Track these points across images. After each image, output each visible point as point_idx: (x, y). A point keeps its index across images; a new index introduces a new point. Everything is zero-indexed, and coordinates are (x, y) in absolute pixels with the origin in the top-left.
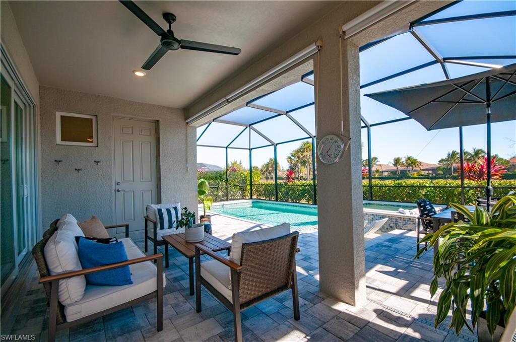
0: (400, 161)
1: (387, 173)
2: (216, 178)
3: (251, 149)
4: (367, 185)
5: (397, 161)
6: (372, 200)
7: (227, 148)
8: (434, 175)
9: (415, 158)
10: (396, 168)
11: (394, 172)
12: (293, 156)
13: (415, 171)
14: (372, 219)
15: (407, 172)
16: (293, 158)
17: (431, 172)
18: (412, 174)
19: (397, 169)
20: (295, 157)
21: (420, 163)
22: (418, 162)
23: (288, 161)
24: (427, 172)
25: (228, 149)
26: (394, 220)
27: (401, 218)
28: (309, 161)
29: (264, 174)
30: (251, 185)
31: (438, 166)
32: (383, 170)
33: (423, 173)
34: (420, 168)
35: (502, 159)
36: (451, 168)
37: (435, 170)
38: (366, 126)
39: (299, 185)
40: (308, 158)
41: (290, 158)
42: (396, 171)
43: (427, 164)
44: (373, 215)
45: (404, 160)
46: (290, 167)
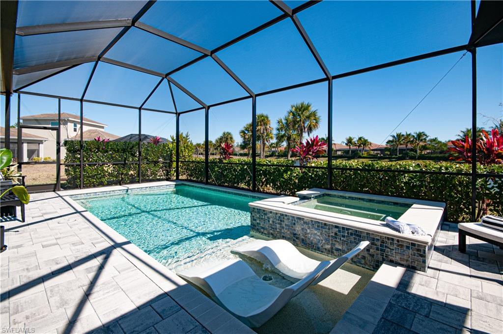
0: (353, 141)
1: (340, 152)
2: (124, 151)
3: (178, 114)
4: (325, 166)
5: (350, 141)
6: (331, 189)
7: (140, 109)
8: (382, 155)
9: (366, 139)
10: (348, 147)
11: (346, 152)
12: (246, 130)
13: (366, 151)
14: (336, 234)
15: (358, 152)
16: (246, 132)
17: (379, 152)
18: (363, 154)
19: (350, 148)
20: (248, 131)
21: (371, 144)
22: (368, 142)
23: (241, 135)
24: (376, 152)
25: (142, 111)
26: (379, 243)
27: (393, 239)
28: (263, 137)
29: (217, 149)
30: (177, 162)
31: (386, 146)
32: (337, 148)
33: (372, 152)
34: (369, 148)
35: (441, 142)
36: (397, 149)
37: (382, 150)
38: (327, 79)
39: (236, 164)
40: (262, 132)
41: (243, 132)
42: (349, 151)
43: (376, 145)
44: (336, 227)
45: (355, 140)
46: (244, 142)
